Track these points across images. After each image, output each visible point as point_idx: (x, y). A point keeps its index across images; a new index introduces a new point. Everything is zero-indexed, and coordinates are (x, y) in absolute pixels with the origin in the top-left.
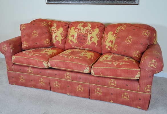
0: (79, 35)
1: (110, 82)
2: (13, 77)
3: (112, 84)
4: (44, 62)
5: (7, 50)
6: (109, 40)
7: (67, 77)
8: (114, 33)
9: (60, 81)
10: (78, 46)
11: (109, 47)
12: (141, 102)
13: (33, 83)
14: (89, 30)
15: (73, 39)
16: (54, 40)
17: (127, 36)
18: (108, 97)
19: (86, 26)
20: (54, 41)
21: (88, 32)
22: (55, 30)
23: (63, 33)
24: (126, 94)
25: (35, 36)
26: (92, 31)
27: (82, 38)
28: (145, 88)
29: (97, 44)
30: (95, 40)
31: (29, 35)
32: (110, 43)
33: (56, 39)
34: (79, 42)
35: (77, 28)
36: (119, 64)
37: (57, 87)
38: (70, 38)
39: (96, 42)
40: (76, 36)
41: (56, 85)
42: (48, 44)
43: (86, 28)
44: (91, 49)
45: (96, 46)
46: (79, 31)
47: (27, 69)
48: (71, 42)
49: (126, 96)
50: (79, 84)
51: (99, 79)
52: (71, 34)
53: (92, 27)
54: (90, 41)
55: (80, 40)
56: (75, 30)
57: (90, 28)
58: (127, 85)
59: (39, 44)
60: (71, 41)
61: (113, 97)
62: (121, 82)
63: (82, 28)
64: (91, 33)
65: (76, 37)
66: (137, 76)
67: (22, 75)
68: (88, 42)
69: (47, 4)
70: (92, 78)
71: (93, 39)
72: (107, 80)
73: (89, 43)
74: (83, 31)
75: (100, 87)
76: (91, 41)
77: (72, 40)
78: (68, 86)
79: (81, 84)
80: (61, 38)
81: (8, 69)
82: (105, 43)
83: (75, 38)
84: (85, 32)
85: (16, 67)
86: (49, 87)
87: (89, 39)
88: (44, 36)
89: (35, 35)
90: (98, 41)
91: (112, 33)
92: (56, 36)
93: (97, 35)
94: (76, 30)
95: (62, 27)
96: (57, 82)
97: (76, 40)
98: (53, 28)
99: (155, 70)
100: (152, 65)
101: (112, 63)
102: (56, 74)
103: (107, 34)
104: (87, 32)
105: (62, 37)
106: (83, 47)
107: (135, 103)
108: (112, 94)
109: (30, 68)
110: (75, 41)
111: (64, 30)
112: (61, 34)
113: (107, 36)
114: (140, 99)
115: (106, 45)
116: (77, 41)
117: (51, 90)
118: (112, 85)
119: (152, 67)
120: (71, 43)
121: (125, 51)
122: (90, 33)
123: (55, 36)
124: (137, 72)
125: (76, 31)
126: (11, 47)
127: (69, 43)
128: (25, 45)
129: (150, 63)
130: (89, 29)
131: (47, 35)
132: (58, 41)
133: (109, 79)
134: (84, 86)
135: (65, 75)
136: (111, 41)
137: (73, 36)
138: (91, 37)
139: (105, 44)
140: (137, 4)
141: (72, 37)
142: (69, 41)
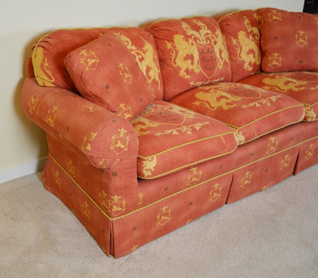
0: (202, 51)
7: (272, 148)
9: (253, 169)
10: (203, 79)
11: (250, 64)
14: (209, 36)
15: (192, 64)
22: (138, 54)
23: (156, 57)
25: (128, 79)
27: (208, 59)
32: (251, 55)
33: (149, 78)
34: (205, 69)
35: (191, 36)
37: (246, 185)
38: (182, 64)
41: (245, 181)
44: (223, 78)
46: (198, 41)
48: (187, 75)
50: (285, 154)
54: (220, 60)
55: (206, 64)
56: (187, 41)
60: (187, 71)
63: (197, 34)
64: (216, 42)
65: (198, 57)
67: (167, 202)
68: (218, 64)
71: (223, 55)
73: (220, 65)
74: (203, 40)
75: (314, 141)
76: (222, 59)
77: (190, 67)
78: (266, 170)
79: (289, 152)
80: (158, 71)
82: (240, 57)
83: (196, 62)
84: (206, 41)
87: (218, 56)
89: (126, 75)
92: (148, 70)
94: (190, 41)
96: (248, 173)
97: (199, 66)
106: (212, 79)
110: (197, 68)
115: (243, 62)
116: (202, 67)
117: (226, 204)
120: (188, 77)
121: (301, 62)
125: (192, 44)
127: (182, 79)
130: (208, 33)
134: (292, 152)
136: (250, 50)
137: (190, 57)
138: (221, 52)
139: (241, 60)
141: (189, 61)
142: (182, 73)
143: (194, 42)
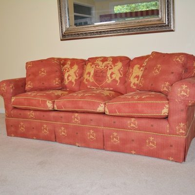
0: (97, 72)
1: (129, 122)
2: (12, 126)
3: (132, 125)
4: (47, 102)
5: (6, 90)
6: (134, 75)
7: (76, 120)
8: (141, 66)
9: (66, 127)
10: (95, 86)
11: (134, 84)
12: (173, 151)
13: (35, 132)
15: (89, 77)
16: (67, 80)
17: (155, 65)
18: (128, 146)
19: (107, 60)
20: (66, 82)
21: (108, 67)
22: (68, 69)
23: (77, 72)
24: (152, 139)
25: (43, 75)
26: (113, 65)
27: (100, 76)
28: (177, 128)
29: (119, 81)
30: (117, 76)
31: (35, 74)
32: (136, 79)
33: (68, 80)
34: (96, 80)
35: (94, 64)
36: (141, 97)
37: (63, 135)
38: (86, 76)
39: (117, 79)
40: (92, 74)
41: (62, 132)
42: (57, 84)
43: (106, 63)
44: (111, 89)
45: (118, 84)
46: (97, 67)
47: (28, 113)
49: (152, 142)
50: (90, 129)
51: (115, 119)
52: (87, 71)
53: (113, 61)
54: (109, 78)
55: (97, 78)
56: (91, 65)
57: (111, 63)
58: (152, 126)
59: (46, 84)
60: (87, 80)
61: (134, 145)
62: (143, 121)
63: (100, 63)
64: (112, 68)
66: (164, 110)
67: (23, 122)
68: (107, 80)
69: (61, 40)
70: (107, 119)
71: (114, 76)
72: (125, 120)
73: (109, 81)
74: (101, 66)
75: (117, 131)
76: (111, 77)
77: (88, 78)
78: (77, 133)
79: (93, 129)
80: (75, 78)
81: (6, 115)
82: (130, 79)
83: (91, 76)
84: (104, 67)
85: (16, 111)
86: (54, 136)
87: (109, 76)
88: (53, 75)
89: (42, 73)
90: (120, 78)
91: (139, 66)
92: (69, 76)
93: (119, 70)
94: (93, 66)
95: (77, 64)
96: (63, 128)
98: (66, 66)
99: (187, 99)
100: (183, 93)
101: (132, 97)
102: (62, 117)
103: (133, 68)
104: (106, 67)
105: (77, 77)
106: (102, 87)
107: (165, 152)
108: (133, 140)
109: (32, 111)
110: (91, 80)
111: (79, 68)
112: (75, 73)
113: (132, 71)
114: (171, 146)
115: (131, 83)
116: (94, 79)
117: (56, 141)
118: (133, 127)
119: (184, 96)
120: (86, 83)
121: (152, 85)
122: (110, 69)
123: (67, 75)
124: (164, 105)
125: (93, 67)
126: (11, 87)
127: (84, 83)
128: (29, 86)
129: (179, 90)
130: (109, 64)
131: (58, 74)
132: (71, 82)
133: (127, 118)
134: (96, 130)
135: (73, 117)
136: (136, 76)
137: (89, 73)
138: (112, 74)
139: (130, 81)
140: (172, 31)
141: (88, 75)
142: (85, 81)
143: (94, 67)
